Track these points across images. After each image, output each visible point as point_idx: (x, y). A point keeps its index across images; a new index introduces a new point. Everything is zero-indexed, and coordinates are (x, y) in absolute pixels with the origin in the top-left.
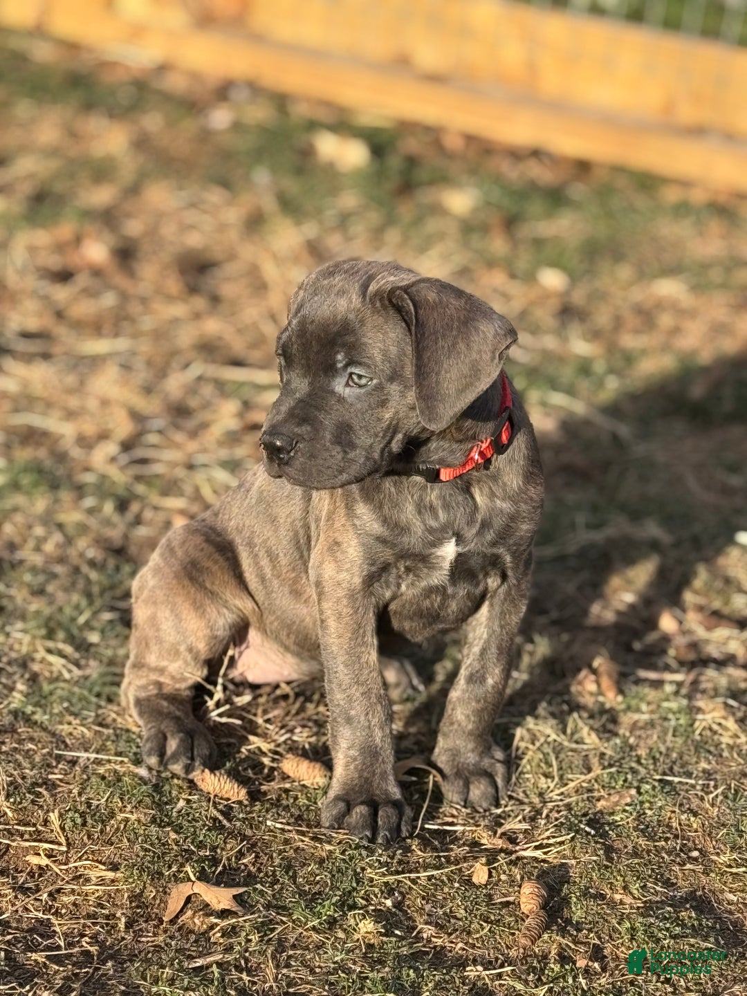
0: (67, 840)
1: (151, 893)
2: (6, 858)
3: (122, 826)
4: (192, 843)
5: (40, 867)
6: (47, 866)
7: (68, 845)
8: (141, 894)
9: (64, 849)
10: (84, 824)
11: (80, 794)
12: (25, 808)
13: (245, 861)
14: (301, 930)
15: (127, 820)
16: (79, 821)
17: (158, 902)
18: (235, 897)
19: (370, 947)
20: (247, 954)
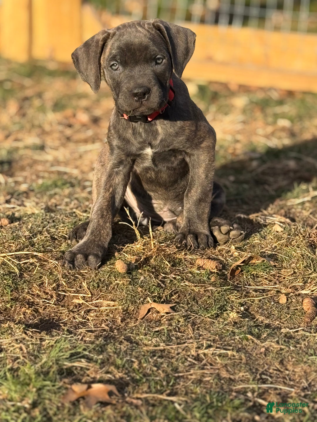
0: (91, 293)
1: (131, 308)
2: (63, 301)
3: (116, 287)
4: (149, 292)
5: (79, 304)
6: (82, 303)
7: (92, 294)
8: (127, 310)
9: (90, 296)
10: (98, 287)
11: (95, 276)
12: (71, 282)
13: (173, 297)
14: (203, 318)
15: (118, 284)
16: (96, 285)
17: (135, 312)
18: (171, 307)
19: (236, 323)
20: (179, 326)
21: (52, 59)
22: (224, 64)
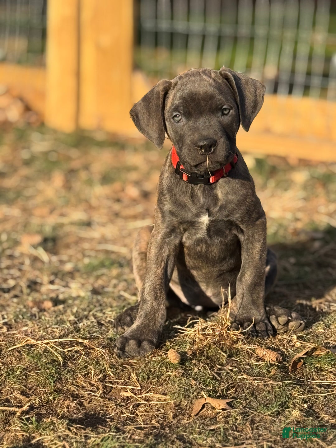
0: (140, 385)
1: (184, 403)
2: (110, 394)
3: (167, 379)
4: (203, 385)
5: (127, 397)
6: (131, 396)
7: (141, 387)
8: (179, 405)
9: (139, 388)
10: (148, 378)
11: (145, 367)
12: (119, 373)
13: (230, 392)
14: (262, 416)
15: (170, 376)
16: (146, 377)
17: (188, 407)
18: (227, 403)
19: (298, 422)
20: (236, 424)
21: (100, 128)
22: (283, 136)
